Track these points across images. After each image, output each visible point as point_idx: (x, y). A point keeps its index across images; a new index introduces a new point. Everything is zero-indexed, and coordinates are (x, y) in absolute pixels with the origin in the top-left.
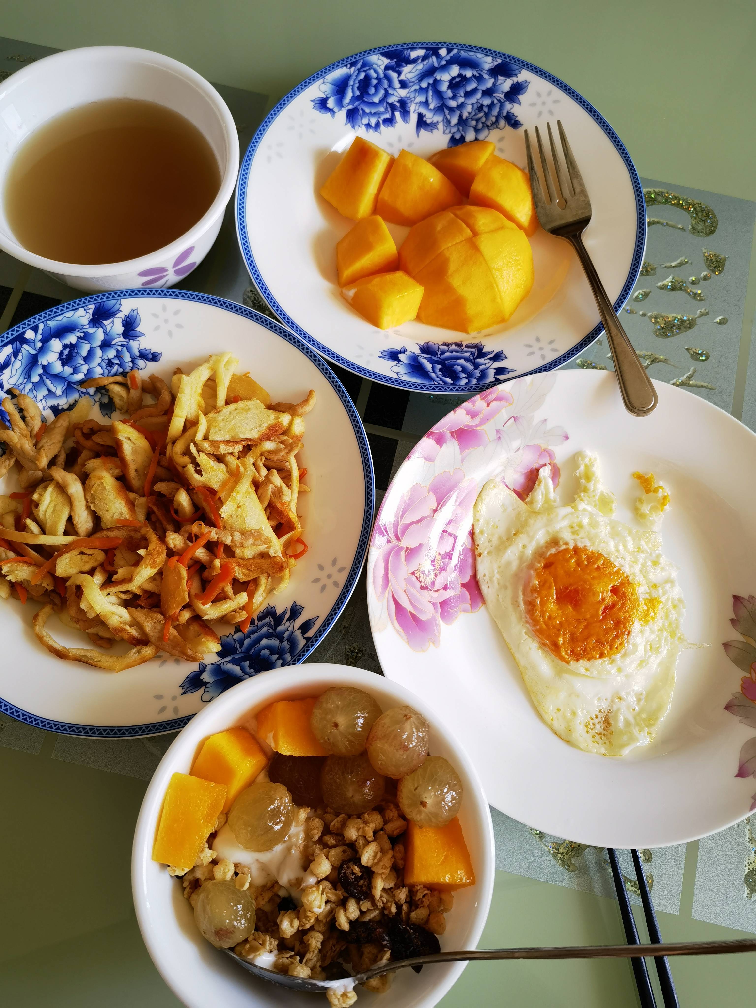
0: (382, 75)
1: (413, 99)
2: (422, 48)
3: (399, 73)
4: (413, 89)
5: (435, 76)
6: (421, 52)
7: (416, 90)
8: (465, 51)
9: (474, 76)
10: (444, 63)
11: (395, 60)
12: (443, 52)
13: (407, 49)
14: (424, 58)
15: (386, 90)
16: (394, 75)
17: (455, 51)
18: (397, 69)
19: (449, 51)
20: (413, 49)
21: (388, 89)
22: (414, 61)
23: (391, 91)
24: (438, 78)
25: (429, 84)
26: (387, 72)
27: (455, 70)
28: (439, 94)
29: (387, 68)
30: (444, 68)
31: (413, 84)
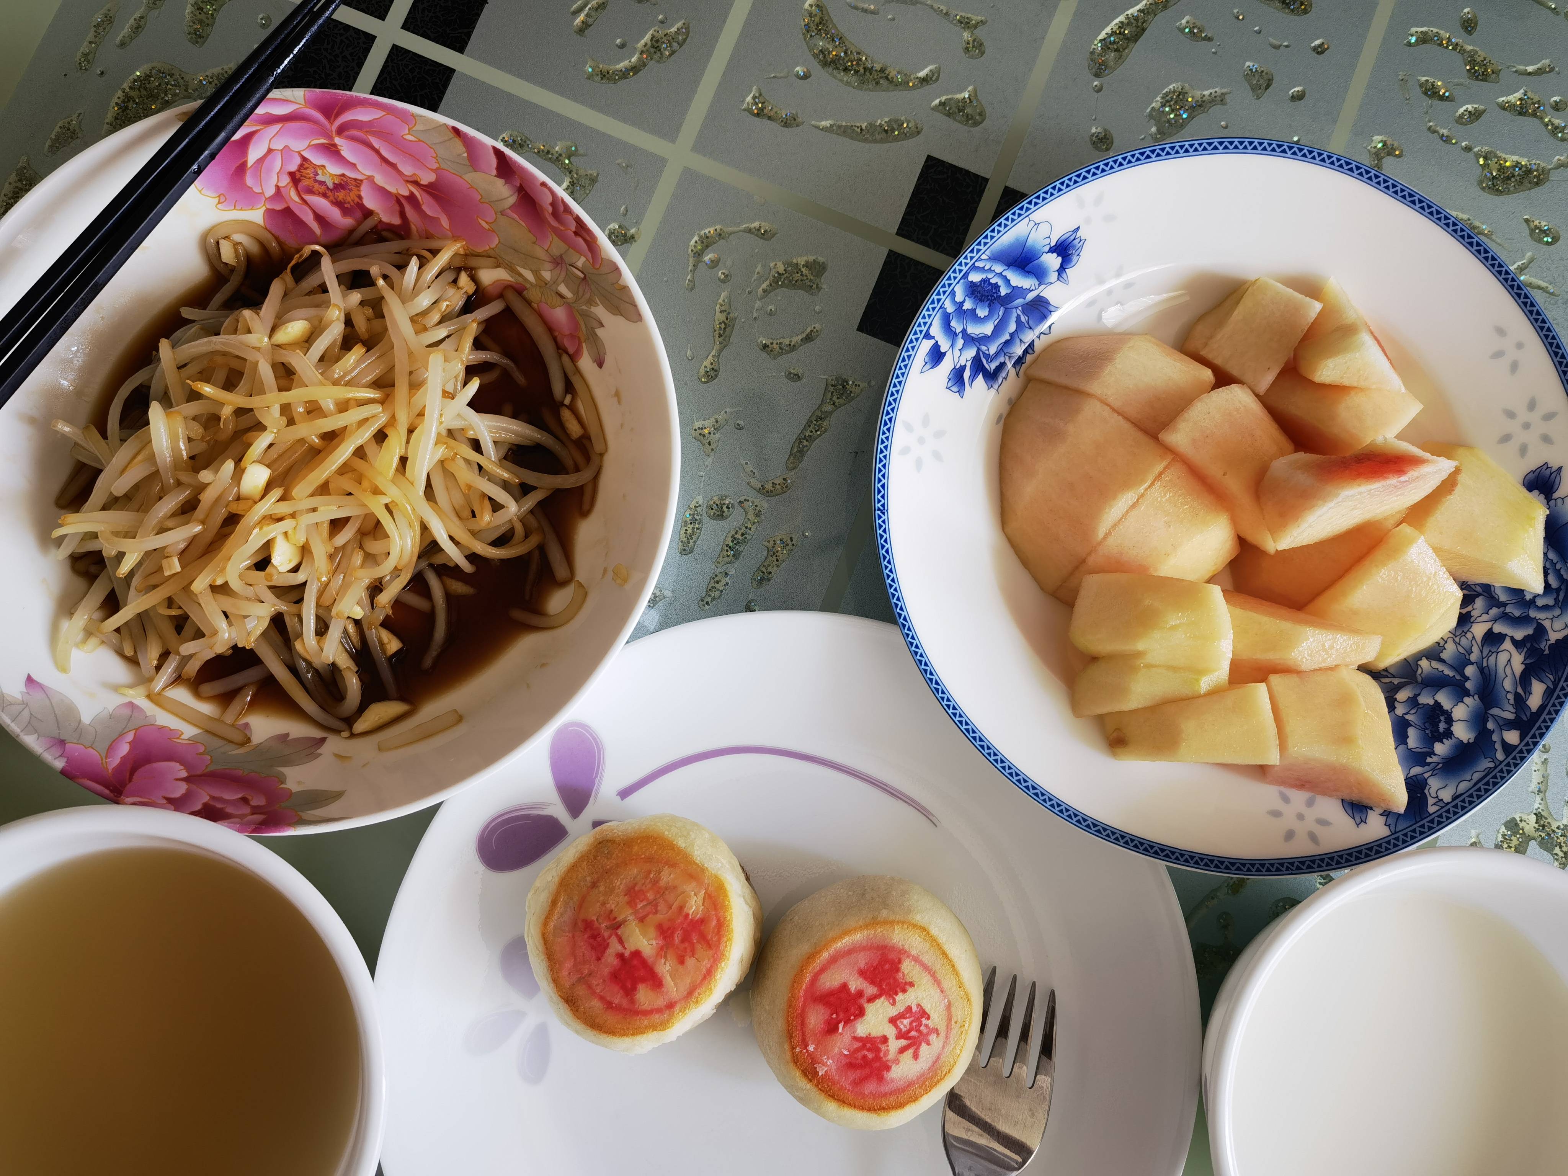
0: (1533, 614)
1: (1457, 639)
2: (1542, 708)
3: (1516, 644)
4: (1475, 649)
5: (1476, 697)
6: (1535, 701)
7: (1470, 652)
8: (1489, 771)
9: (1432, 753)
10: (1490, 725)
11: (1547, 652)
12: (1512, 737)
13: (1556, 685)
14: (1520, 702)
15: (1504, 605)
16: (1519, 635)
17: (1500, 755)
18: (1528, 645)
19: (1508, 748)
20: (1549, 694)
21: (1502, 609)
22: (1525, 680)
23: (1494, 611)
24: (1467, 700)
25: (1467, 679)
26: (1535, 626)
27: (1462, 732)
28: (1436, 683)
29: (1541, 631)
30: (1479, 720)
31: (1485, 654)
